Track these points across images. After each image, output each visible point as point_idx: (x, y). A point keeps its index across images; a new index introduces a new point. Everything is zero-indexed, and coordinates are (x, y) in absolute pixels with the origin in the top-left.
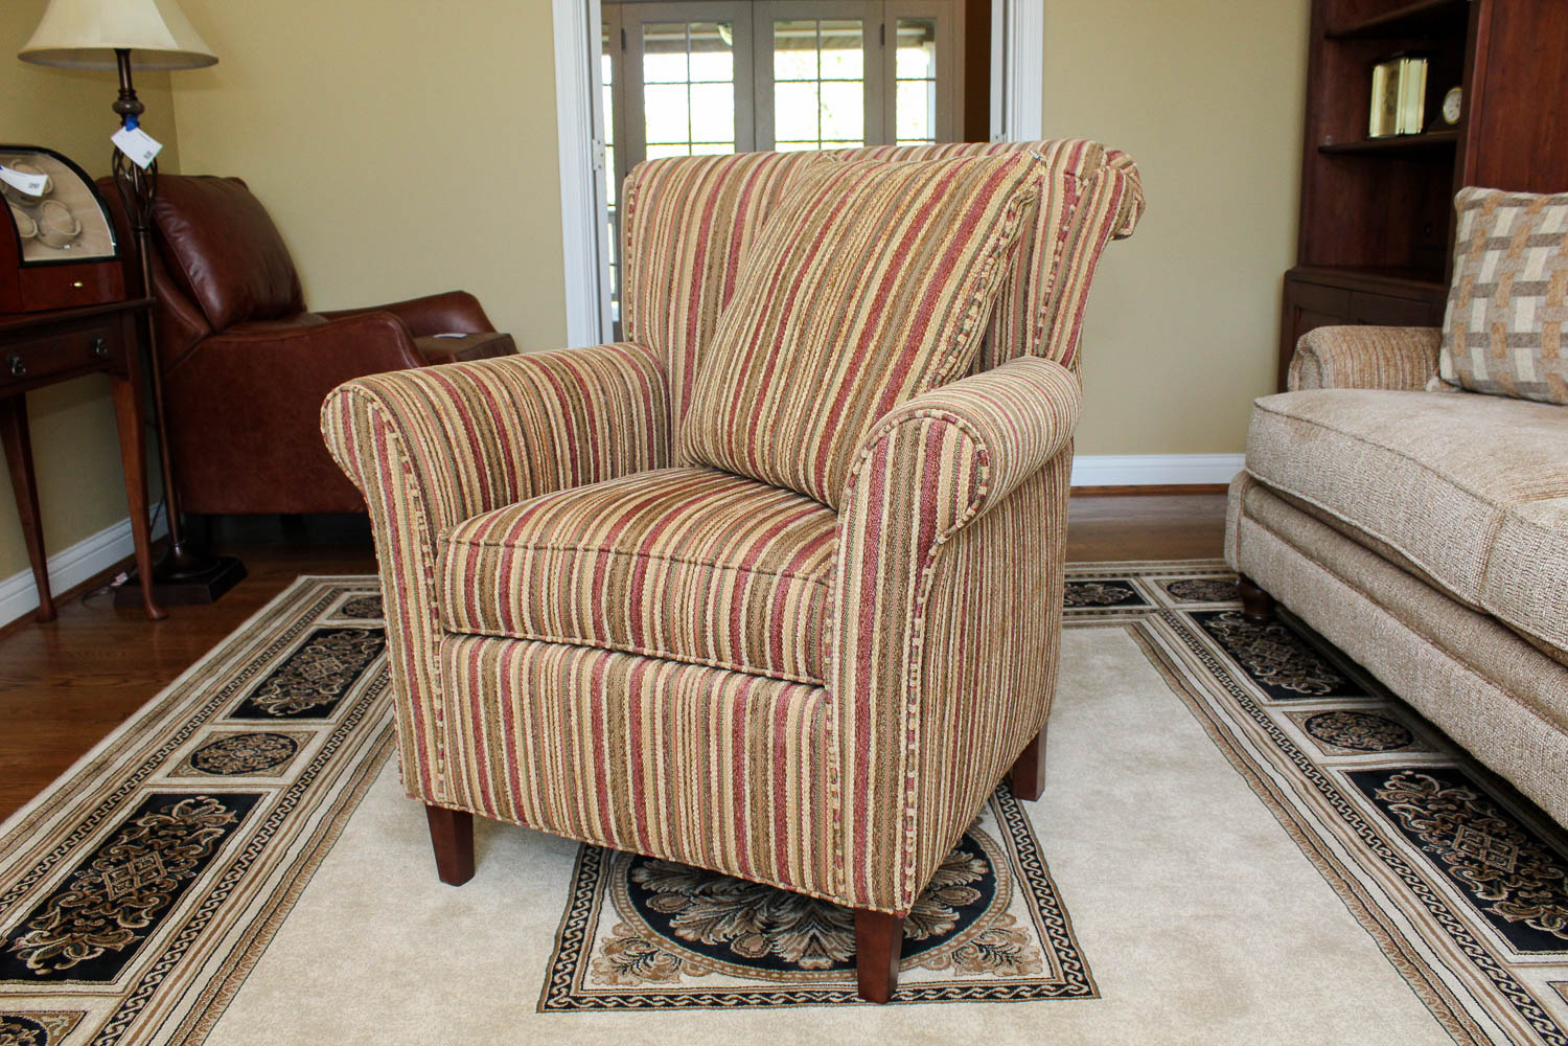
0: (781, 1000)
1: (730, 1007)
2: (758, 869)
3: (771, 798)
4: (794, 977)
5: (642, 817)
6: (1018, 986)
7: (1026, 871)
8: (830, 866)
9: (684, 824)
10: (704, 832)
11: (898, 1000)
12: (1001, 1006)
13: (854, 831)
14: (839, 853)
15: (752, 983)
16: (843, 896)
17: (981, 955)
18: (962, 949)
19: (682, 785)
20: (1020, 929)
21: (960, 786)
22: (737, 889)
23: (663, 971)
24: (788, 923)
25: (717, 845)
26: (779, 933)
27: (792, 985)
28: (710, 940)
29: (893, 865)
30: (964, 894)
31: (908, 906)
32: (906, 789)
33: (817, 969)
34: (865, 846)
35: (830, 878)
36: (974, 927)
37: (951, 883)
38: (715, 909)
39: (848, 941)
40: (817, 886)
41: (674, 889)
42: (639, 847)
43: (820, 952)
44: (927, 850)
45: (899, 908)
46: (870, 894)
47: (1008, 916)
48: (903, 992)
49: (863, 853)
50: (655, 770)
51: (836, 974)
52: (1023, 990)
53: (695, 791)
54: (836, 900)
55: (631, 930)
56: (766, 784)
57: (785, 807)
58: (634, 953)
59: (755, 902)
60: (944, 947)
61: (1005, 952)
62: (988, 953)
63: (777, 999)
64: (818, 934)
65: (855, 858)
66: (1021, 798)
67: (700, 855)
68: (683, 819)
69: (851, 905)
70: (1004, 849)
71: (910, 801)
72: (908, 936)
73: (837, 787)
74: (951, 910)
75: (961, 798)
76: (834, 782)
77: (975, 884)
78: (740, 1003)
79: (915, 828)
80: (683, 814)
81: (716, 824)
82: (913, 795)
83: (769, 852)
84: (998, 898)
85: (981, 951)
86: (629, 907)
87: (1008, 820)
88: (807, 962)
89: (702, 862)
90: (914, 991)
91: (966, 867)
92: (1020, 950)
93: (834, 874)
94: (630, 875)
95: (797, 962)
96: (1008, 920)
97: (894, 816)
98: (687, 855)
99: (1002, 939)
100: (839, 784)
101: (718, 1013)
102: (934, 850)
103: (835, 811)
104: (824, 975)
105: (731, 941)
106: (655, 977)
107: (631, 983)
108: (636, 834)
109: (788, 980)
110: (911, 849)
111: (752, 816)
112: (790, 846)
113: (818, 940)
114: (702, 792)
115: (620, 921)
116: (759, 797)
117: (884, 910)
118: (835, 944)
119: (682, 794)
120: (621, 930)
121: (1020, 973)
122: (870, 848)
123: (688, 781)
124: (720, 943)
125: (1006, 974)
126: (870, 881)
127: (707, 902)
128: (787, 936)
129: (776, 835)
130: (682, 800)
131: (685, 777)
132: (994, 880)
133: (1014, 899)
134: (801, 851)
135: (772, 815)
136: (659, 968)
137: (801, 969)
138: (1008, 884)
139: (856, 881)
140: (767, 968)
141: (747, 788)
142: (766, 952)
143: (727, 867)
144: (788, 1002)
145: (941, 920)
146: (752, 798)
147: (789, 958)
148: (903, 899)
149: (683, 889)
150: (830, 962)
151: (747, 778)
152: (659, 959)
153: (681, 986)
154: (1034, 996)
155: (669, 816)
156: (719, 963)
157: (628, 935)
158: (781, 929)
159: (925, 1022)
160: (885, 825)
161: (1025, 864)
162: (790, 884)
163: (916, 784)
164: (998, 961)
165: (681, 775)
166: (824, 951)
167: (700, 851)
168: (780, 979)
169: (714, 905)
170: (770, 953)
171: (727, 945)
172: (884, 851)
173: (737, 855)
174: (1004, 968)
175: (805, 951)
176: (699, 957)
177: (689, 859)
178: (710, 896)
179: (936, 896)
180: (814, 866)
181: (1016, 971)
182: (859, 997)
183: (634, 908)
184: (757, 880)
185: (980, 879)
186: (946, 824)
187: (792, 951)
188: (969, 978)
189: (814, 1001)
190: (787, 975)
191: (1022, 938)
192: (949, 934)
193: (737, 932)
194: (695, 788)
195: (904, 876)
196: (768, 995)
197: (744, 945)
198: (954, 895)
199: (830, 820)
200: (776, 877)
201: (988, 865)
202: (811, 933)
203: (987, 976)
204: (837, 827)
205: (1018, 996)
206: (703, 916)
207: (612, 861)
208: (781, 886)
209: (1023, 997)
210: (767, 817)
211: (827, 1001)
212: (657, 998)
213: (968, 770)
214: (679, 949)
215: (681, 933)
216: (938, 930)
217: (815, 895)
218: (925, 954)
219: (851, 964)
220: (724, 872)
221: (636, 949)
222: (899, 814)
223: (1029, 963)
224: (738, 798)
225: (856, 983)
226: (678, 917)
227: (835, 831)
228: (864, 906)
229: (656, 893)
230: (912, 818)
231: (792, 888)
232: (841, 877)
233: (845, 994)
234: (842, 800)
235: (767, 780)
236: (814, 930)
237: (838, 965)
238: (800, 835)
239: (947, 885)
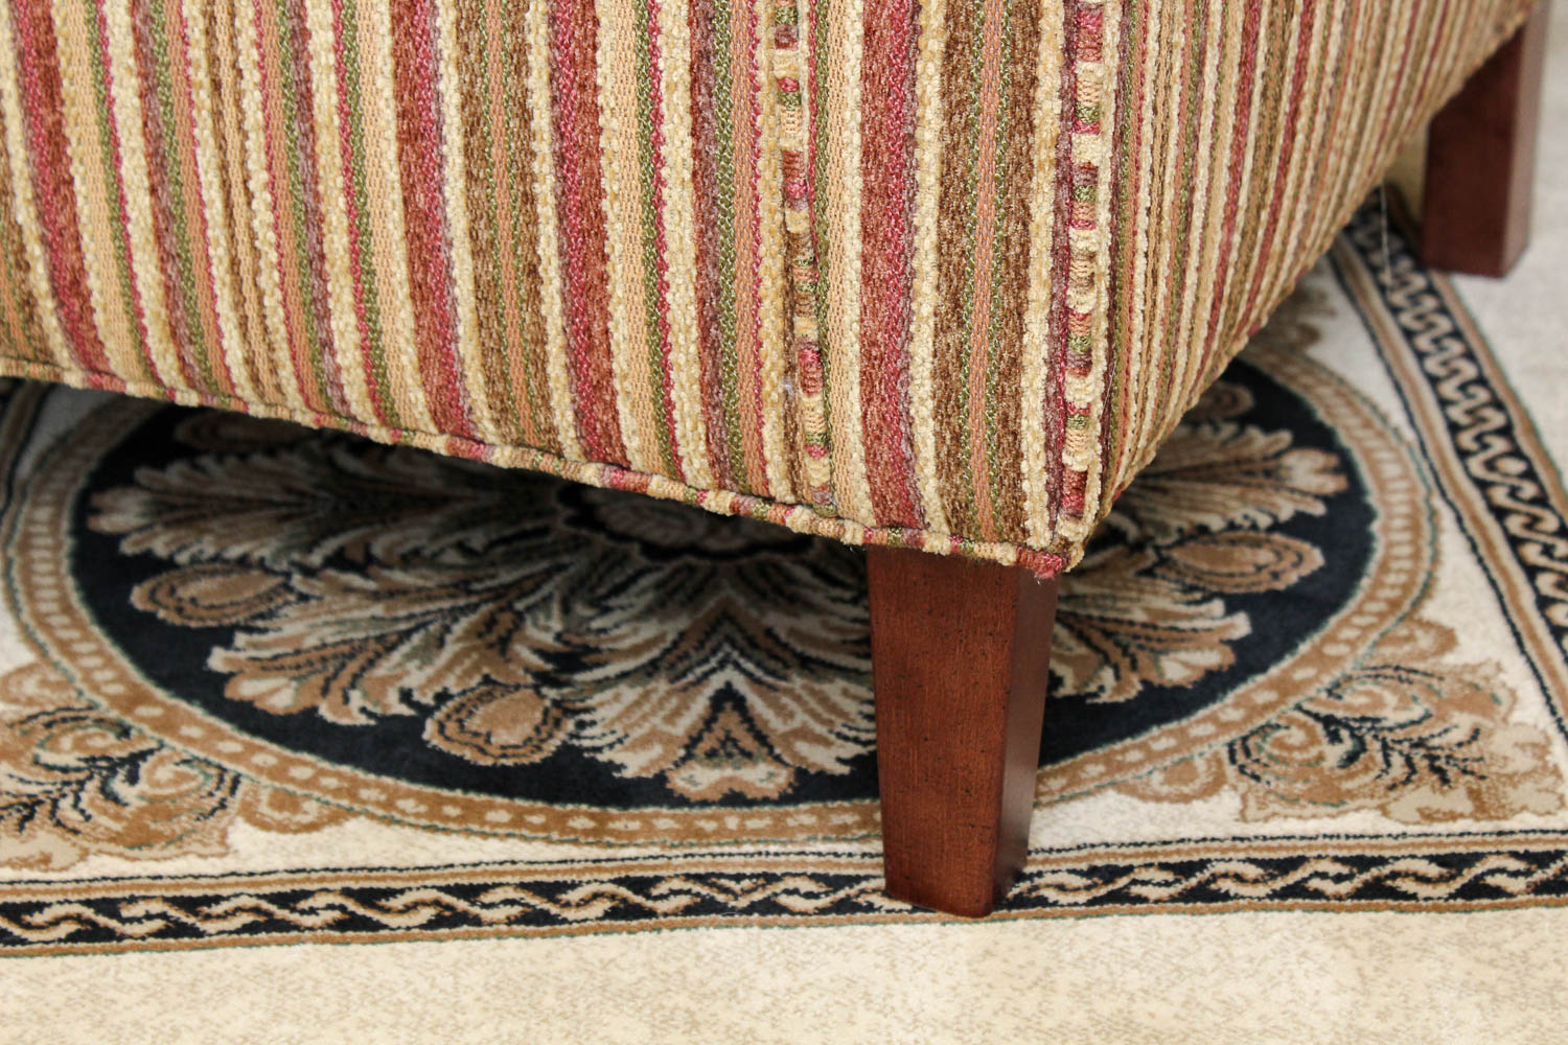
0: (600, 907)
1: (408, 934)
2: (503, 412)
3: (542, 121)
4: (649, 829)
5: (61, 238)
6: (1477, 857)
7: (1483, 485)
8: (774, 385)
9: (219, 252)
10: (293, 278)
11: (1031, 902)
12: (1415, 924)
13: (866, 234)
14: (806, 327)
15: (493, 850)
16: (824, 500)
17: (1334, 753)
18: (1264, 731)
19: (203, 96)
20: (1474, 669)
21: (1271, 97)
22: (461, 547)
23: (170, 816)
24: (636, 651)
25: (344, 324)
26: (602, 684)
27: (638, 856)
28: (349, 712)
29: (1015, 366)
30: (1264, 556)
31: (1077, 532)
32: (1070, 52)
33: (735, 799)
34: (907, 292)
35: (772, 434)
36: (1305, 661)
37: (1215, 523)
38: (378, 610)
39: (851, 707)
40: (726, 469)
41: (234, 552)
42: (63, 355)
43: (748, 742)
44: (1149, 317)
45: (1040, 537)
46: (929, 486)
47: (1428, 625)
48: (1050, 879)
49: (899, 324)
50: (100, 43)
51: (803, 815)
52: (1496, 866)
53: (254, 117)
54: (799, 520)
55: (67, 683)
56: (520, 68)
57: (595, 152)
58: (70, 759)
59: (520, 589)
60: (1198, 725)
61: (1420, 743)
62: (1361, 747)
63: (585, 902)
64: (741, 685)
65: (868, 343)
66: (1449, 266)
67: (286, 373)
68: (217, 232)
69: (853, 535)
70: (1398, 418)
71: (1085, 100)
72: (1068, 689)
73: (794, 62)
74: (1217, 606)
75: (1276, 150)
76: (784, 40)
77: (1300, 526)
78: (446, 920)
79: (1104, 216)
80: (215, 212)
81: (337, 243)
82: (1097, 75)
83: (541, 341)
84: (1384, 568)
85: (1335, 738)
86: (67, 609)
87: (1409, 334)
88: (701, 778)
89: (294, 399)
90: (1092, 872)
91: (1270, 473)
92: (1475, 734)
93: (790, 416)
94: (84, 509)
95: (661, 778)
96: (1425, 641)
97: (1021, 166)
98: (239, 374)
99: (1405, 702)
100: (803, 45)
101: (361, 958)
102: (1173, 329)
103: (789, 158)
104: (759, 821)
105: (425, 711)
106: (137, 839)
107: (46, 860)
108: (46, 305)
109: (629, 838)
110: (1089, 302)
111: (472, 204)
112: (618, 311)
113: (740, 704)
114: (279, 120)
115: (27, 656)
116: (498, 120)
117: (983, 550)
118: (801, 718)
119: (204, 132)
120: (30, 687)
121: (1481, 809)
122: (927, 299)
123: (226, 76)
124: (384, 720)
125: (1428, 816)
126: (926, 432)
127: (348, 590)
128: (629, 694)
129: (566, 268)
130: (207, 157)
131: (214, 61)
132: (1368, 514)
133: (1445, 576)
134: (659, 326)
135: (545, 188)
136: (158, 807)
137: (682, 801)
138: (1421, 524)
139: (871, 438)
140: (551, 798)
141: (449, 86)
142: (551, 746)
143: (386, 415)
144: (624, 912)
145: (1180, 638)
146: (472, 127)
147: (634, 764)
148: (1055, 500)
149: (264, 550)
150: (784, 777)
151: (447, 45)
152: (159, 775)
153: (230, 864)
154: (1540, 888)
155: (165, 223)
156: (374, 787)
157: (52, 699)
158: (612, 670)
159: (1133, 979)
160: (985, 204)
161: (1476, 465)
162: (624, 466)
163: (1111, 35)
164: (1398, 769)
165: (197, 53)
166: (761, 738)
167: (283, 354)
168: (597, 835)
169: (375, 596)
170: (565, 749)
171: (414, 726)
172: (980, 312)
173: (423, 360)
174: (1424, 794)
175: (693, 741)
176: (306, 766)
177: (246, 391)
178: (361, 569)
179: (1163, 561)
180: (712, 386)
181: (1467, 806)
182: (890, 892)
183: (84, 613)
184: (502, 456)
185: (1318, 509)
186: (1218, 236)
187: (645, 742)
188: (1293, 826)
189: (722, 909)
190: (624, 821)
191: (1480, 696)
192: (1213, 685)
193: (452, 684)
194: (252, 101)
195: (1060, 410)
196: (551, 891)
197: (474, 724)
198: (1227, 559)
199: (770, 201)
200: (568, 437)
201: (1346, 467)
202: (717, 682)
203: (1359, 821)
204: (799, 223)
205: (1477, 891)
206: (330, 635)
207: (26, 467)
208: (591, 474)
209: (1497, 892)
210: (529, 199)
211: (769, 907)
212: (138, 910)
213: (1304, 42)
214: (233, 742)
215: (245, 689)
216: (1176, 669)
217: (719, 502)
218: (1129, 750)
219: (861, 780)
220: (380, 434)
221: (79, 744)
222: (1044, 155)
223: (1513, 779)
224: (417, 133)
225: (877, 846)
226: (241, 639)
227: (791, 242)
228: (902, 537)
229: (169, 564)
230: (1091, 170)
231: (630, 480)
232: (812, 425)
233: (836, 883)
234: (818, 111)
235: (521, 49)
236: (729, 674)
237: (810, 787)
238: (657, 266)
239: (1203, 530)
